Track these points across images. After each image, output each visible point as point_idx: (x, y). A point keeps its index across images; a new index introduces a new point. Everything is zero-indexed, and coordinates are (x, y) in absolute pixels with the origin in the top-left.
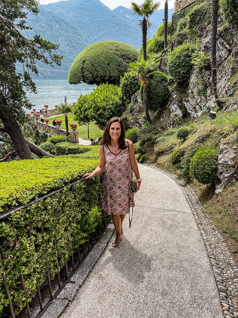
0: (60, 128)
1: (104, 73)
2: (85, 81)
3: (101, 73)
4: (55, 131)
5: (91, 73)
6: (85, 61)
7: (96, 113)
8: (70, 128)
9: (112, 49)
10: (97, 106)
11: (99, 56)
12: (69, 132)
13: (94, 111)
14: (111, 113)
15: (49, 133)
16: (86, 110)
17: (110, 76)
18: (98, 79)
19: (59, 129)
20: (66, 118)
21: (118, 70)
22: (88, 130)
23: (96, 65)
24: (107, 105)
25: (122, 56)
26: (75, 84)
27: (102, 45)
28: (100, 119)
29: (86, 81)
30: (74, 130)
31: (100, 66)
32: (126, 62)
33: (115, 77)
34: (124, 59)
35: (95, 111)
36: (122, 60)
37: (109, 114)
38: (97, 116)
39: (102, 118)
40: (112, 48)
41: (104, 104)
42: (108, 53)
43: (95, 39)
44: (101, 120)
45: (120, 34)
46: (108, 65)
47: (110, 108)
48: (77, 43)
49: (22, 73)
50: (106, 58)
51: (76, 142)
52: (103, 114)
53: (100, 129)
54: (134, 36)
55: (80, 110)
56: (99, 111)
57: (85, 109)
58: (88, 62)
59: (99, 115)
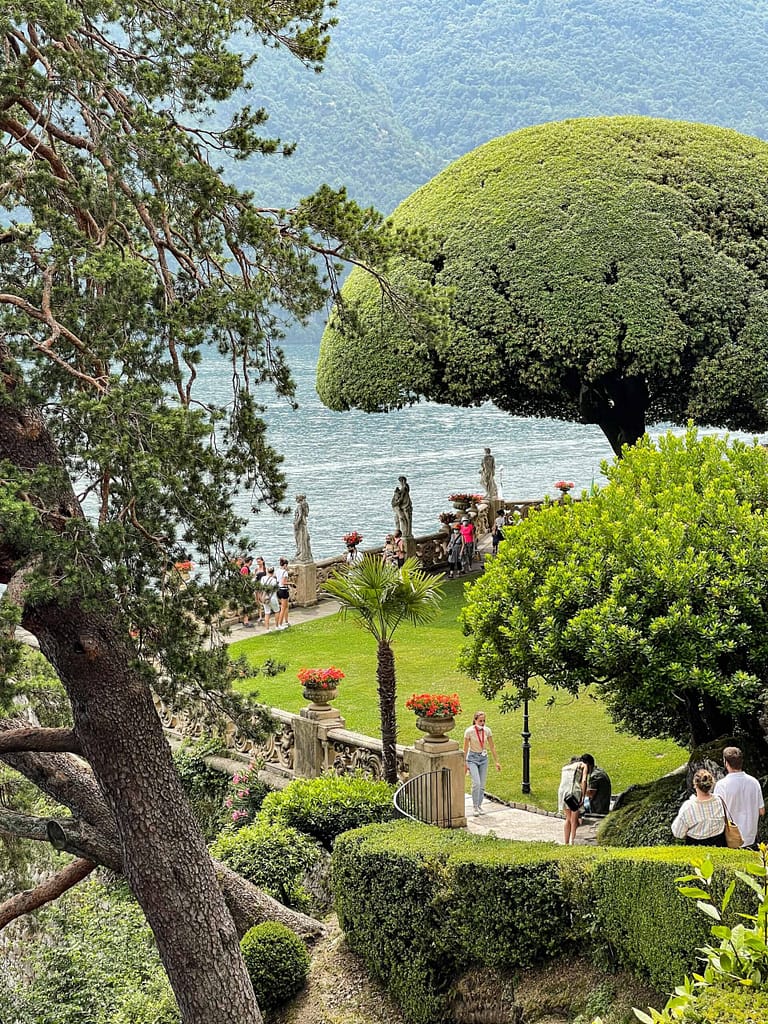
0: (323, 724)
1: (582, 336)
2: (445, 386)
3: (558, 331)
4: (285, 743)
5: (489, 334)
6: (442, 258)
7: (644, 626)
8: (406, 718)
9: (631, 175)
10: (646, 579)
11: (542, 220)
12: (400, 748)
13: (630, 611)
14: (744, 626)
15: (238, 759)
16: (570, 609)
17: (620, 354)
18: (535, 376)
19: (317, 729)
20: (386, 656)
21: (676, 308)
22: (526, 737)
23: (518, 285)
24: (712, 569)
25: (706, 217)
26: (372, 408)
27: (558, 146)
28: (675, 666)
29: (454, 386)
30: (438, 737)
31: (551, 290)
32: (729, 254)
33: (658, 357)
34: (720, 234)
35: (636, 617)
36: (704, 244)
37: (731, 635)
38: (653, 643)
39: (684, 658)
40: (634, 167)
41: (696, 566)
42: (603, 197)
43: (426, 69)
44: (677, 671)
45: (609, 23)
46: (610, 279)
47: (735, 594)
48: (290, 98)
49: (228, 402)
50: (591, 233)
51: (452, 822)
52: (693, 634)
53: (620, 730)
54: (708, 32)
55: (526, 607)
56: (665, 614)
57: (566, 602)
58: (469, 265)
59: (662, 640)
